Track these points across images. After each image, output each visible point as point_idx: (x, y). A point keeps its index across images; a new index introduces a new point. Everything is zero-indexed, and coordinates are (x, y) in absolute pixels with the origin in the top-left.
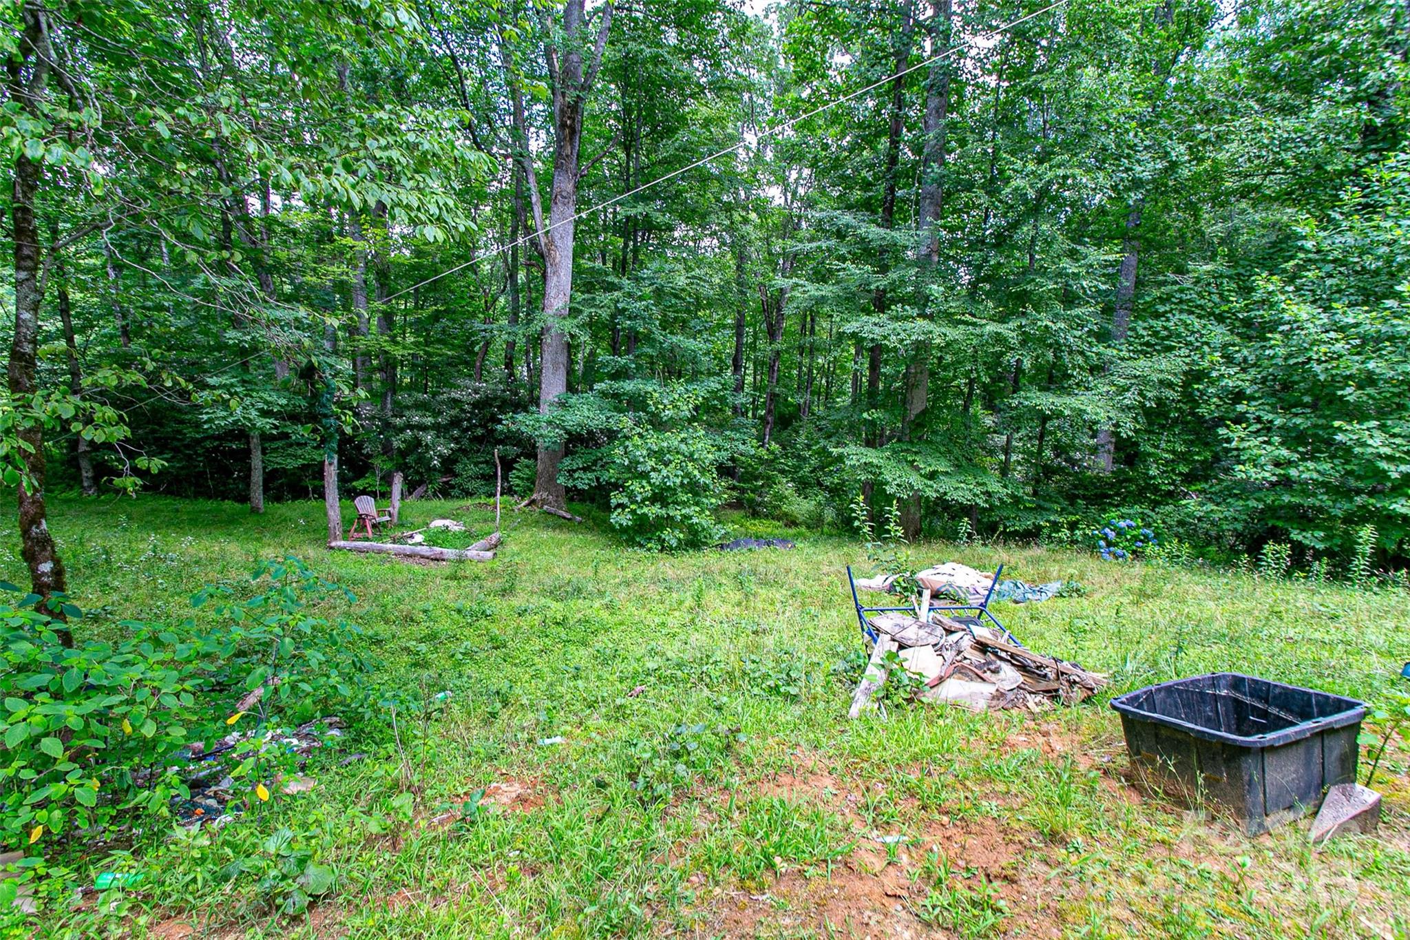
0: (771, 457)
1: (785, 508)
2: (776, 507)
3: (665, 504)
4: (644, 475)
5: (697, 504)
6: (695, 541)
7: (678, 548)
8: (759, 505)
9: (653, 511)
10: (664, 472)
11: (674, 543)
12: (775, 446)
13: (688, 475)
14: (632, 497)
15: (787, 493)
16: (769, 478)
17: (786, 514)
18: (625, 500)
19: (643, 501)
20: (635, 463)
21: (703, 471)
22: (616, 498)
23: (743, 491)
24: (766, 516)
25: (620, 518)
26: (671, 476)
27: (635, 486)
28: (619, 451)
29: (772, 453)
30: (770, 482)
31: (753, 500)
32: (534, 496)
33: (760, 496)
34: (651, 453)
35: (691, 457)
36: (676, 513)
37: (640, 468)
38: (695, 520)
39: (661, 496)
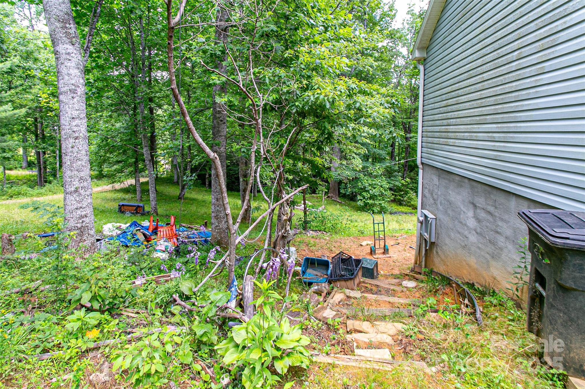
0: (407, 183)
1: (412, 203)
2: (408, 202)
3: (374, 200)
4: (368, 191)
5: (383, 200)
6: (382, 211)
7: (378, 213)
8: (402, 201)
9: (371, 202)
10: (374, 191)
11: (376, 211)
12: (408, 180)
13: (381, 192)
14: (364, 198)
15: (413, 197)
16: (406, 191)
17: (413, 205)
18: (362, 198)
19: (367, 198)
20: (365, 187)
21: (385, 190)
22: (359, 197)
23: (396, 195)
24: (405, 205)
25: (360, 203)
26: (376, 192)
27: (364, 194)
28: (360, 184)
29: (407, 182)
30: (406, 193)
31: (400, 199)
32: (329, 195)
33: (402, 197)
34: (370, 185)
35: (381, 186)
36: (377, 202)
37: (366, 189)
38: (383, 205)
39: (372, 197)
